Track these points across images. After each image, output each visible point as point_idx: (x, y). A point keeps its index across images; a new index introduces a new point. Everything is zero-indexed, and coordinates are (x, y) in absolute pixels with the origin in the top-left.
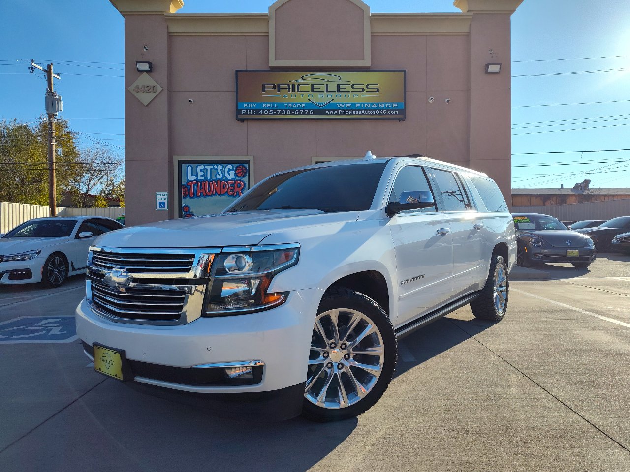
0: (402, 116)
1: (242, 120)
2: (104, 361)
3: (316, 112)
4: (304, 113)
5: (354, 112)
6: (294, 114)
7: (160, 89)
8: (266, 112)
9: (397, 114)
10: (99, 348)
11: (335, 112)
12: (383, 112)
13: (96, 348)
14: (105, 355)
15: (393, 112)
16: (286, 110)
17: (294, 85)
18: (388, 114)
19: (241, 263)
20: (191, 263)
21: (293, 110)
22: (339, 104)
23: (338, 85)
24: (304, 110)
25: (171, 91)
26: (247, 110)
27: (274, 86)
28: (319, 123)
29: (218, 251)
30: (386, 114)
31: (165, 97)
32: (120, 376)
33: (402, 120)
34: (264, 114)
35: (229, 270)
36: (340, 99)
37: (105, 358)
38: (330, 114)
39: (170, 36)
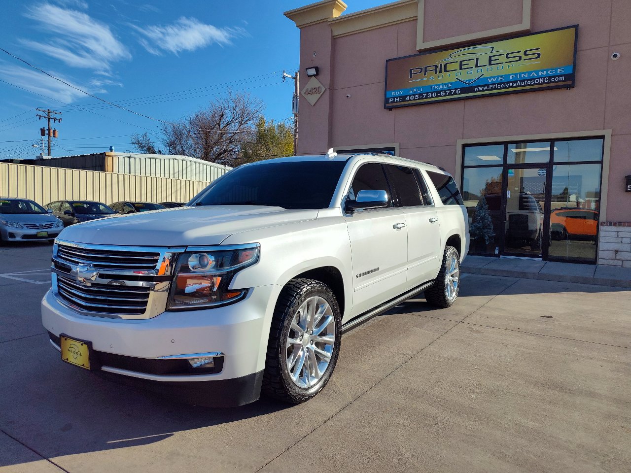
0: (570, 82)
1: (390, 109)
2: (71, 351)
3: (463, 90)
4: (450, 94)
5: (507, 85)
6: (440, 96)
7: (323, 89)
8: (412, 98)
9: (562, 81)
10: (66, 339)
11: (485, 88)
12: (543, 80)
13: (63, 339)
14: (72, 346)
15: (557, 79)
16: (432, 93)
17: (441, 65)
18: (551, 82)
19: (204, 261)
20: (156, 261)
21: (439, 92)
22: (490, 78)
23: (490, 57)
24: (450, 90)
25: (332, 89)
26: (394, 98)
27: (421, 69)
28: (469, 103)
29: (182, 250)
30: (548, 83)
31: (327, 96)
32: (87, 366)
33: (571, 87)
34: (410, 100)
35: (193, 268)
36: (491, 73)
37: (72, 349)
38: (479, 91)
39: (334, 39)
